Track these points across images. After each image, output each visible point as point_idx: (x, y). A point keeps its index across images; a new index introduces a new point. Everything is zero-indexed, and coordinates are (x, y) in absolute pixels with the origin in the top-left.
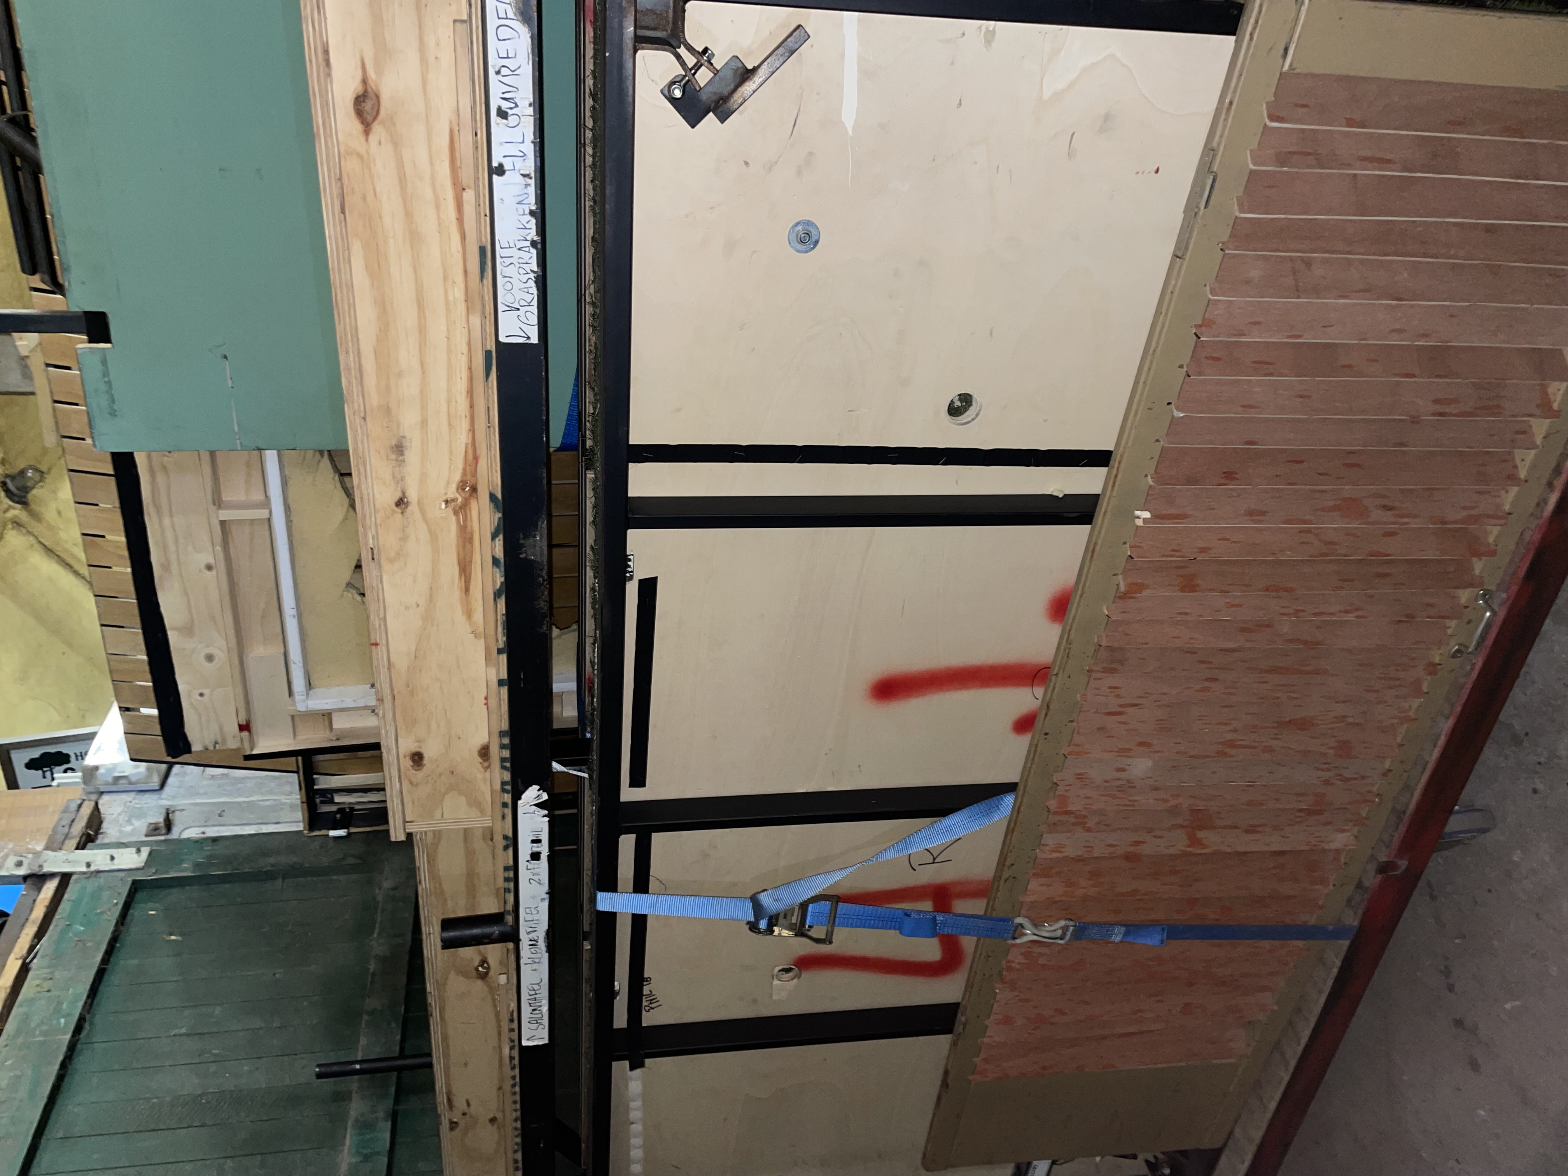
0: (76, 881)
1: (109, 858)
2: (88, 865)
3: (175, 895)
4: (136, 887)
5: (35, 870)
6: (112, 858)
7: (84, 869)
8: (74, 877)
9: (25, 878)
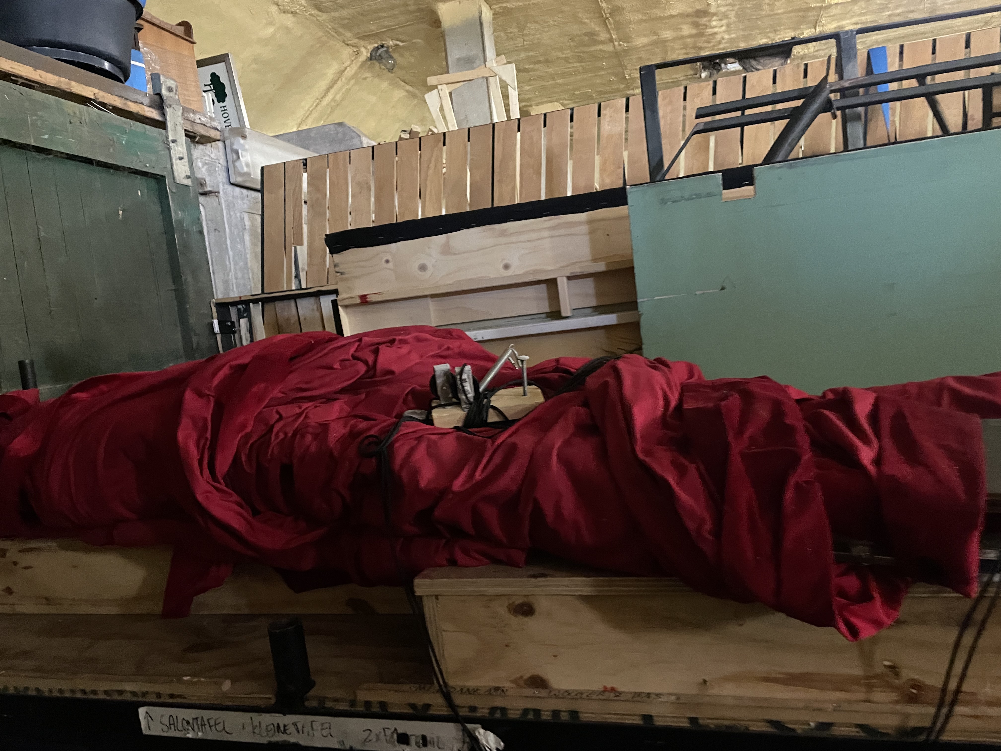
0: (161, 134)
1: (181, 156)
2: (174, 141)
3: (156, 208)
4: (160, 180)
5: (167, 102)
6: (181, 159)
7: (170, 138)
8: (163, 131)
9: (159, 95)
